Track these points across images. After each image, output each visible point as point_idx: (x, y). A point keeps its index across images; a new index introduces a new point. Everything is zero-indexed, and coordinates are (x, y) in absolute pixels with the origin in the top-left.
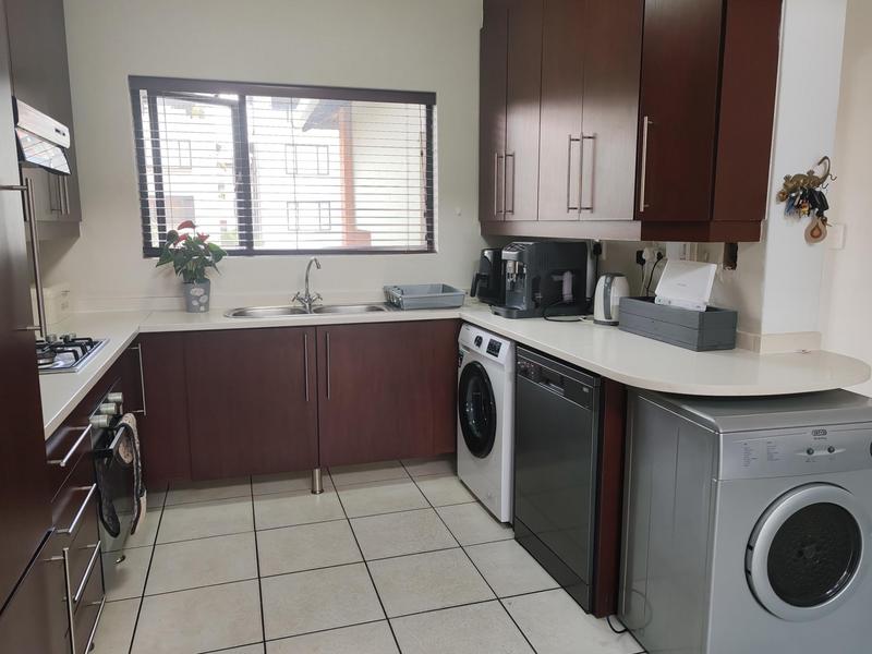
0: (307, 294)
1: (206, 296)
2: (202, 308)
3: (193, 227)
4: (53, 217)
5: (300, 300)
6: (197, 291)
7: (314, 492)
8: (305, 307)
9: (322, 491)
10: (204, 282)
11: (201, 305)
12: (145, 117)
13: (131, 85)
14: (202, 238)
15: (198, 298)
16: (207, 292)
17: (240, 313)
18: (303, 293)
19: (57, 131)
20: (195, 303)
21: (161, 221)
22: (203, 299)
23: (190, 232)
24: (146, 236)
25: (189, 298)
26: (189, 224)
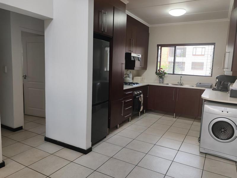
0: (180, 83)
2: (162, 83)
4: (141, 67)
6: (161, 80)
7: (173, 117)
9: (175, 118)
10: (163, 78)
12: (159, 51)
13: (157, 46)
14: (164, 71)
15: (161, 81)
16: (163, 80)
17: (168, 84)
18: (179, 82)
21: (160, 68)
22: (162, 81)
23: (162, 70)
24: (157, 70)
25: (160, 81)
26: (162, 69)
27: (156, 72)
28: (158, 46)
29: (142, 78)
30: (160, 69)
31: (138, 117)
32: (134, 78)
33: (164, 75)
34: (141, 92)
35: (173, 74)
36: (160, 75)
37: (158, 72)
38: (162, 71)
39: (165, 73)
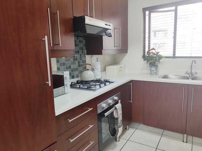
0: (191, 72)
1: (156, 71)
2: (154, 74)
3: (155, 50)
5: (188, 74)
6: (153, 69)
7: (183, 142)
8: (190, 76)
9: (187, 142)
10: (156, 66)
11: (154, 73)
14: (158, 53)
15: (153, 71)
16: (156, 69)
18: (189, 71)
19: (106, 25)
20: (152, 72)
21: (149, 48)
22: (155, 71)
23: (154, 51)
24: (144, 52)
25: (151, 71)
26: (153, 49)
27: (144, 56)
28: (144, 10)
29: (121, 67)
30: (149, 50)
31: (116, 146)
32: (107, 68)
33: (159, 61)
34: (116, 98)
35: (174, 57)
36: (150, 60)
37: (147, 55)
38: (154, 54)
39: (160, 57)
